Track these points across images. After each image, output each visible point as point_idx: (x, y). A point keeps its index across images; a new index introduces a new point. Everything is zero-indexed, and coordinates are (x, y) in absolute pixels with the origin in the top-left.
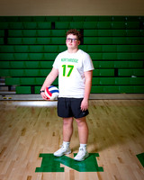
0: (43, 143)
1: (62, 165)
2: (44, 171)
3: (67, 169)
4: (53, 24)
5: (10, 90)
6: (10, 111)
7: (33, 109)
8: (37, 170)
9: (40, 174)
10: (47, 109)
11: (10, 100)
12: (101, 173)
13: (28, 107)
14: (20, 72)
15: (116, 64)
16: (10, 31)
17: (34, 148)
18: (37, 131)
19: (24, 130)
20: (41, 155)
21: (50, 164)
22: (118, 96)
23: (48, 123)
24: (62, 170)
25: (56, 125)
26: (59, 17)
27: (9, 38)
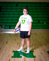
0: (14, 47)
2: (15, 57)
3: (23, 57)
4: (17, 5)
5: (2, 27)
6: (2, 35)
7: (10, 34)
8: (12, 57)
11: (2, 31)
12: (35, 58)
13: (8, 34)
14: (6, 21)
15: (39, 19)
16: (2, 7)
19: (7, 42)
20: (13, 51)
21: (17, 55)
22: (40, 30)
23: (15, 40)
24: (21, 57)
25: (18, 40)
26: (19, 2)
27: (2, 10)
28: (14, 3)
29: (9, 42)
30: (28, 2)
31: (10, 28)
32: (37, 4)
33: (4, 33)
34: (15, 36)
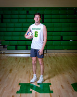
1: (31, 90)
2: (21, 93)
4: (28, 12)
5: (4, 48)
7: (16, 58)
8: (18, 92)
9: (19, 95)
10: (24, 58)
11: (4, 53)
12: (52, 94)
13: (14, 57)
14: (10, 38)
15: (62, 34)
16: (4, 15)
17: (16, 80)
18: (18, 71)
19: (11, 70)
20: (20, 84)
22: (63, 51)
23: (24, 66)
24: (31, 92)
25: (29, 67)
26: (31, 8)
27: (4, 20)
28: (23, 9)
29: (15, 71)
30: (45, 8)
31: (16, 49)
32: (59, 10)
33: (7, 57)
34: (25, 60)
